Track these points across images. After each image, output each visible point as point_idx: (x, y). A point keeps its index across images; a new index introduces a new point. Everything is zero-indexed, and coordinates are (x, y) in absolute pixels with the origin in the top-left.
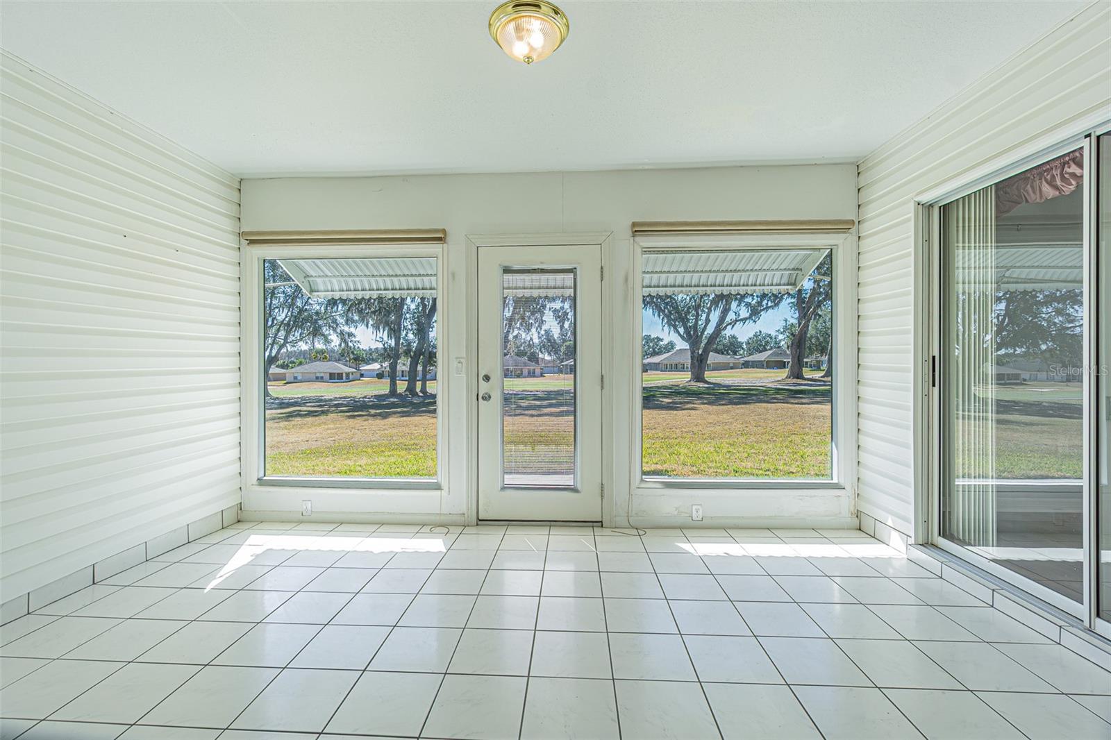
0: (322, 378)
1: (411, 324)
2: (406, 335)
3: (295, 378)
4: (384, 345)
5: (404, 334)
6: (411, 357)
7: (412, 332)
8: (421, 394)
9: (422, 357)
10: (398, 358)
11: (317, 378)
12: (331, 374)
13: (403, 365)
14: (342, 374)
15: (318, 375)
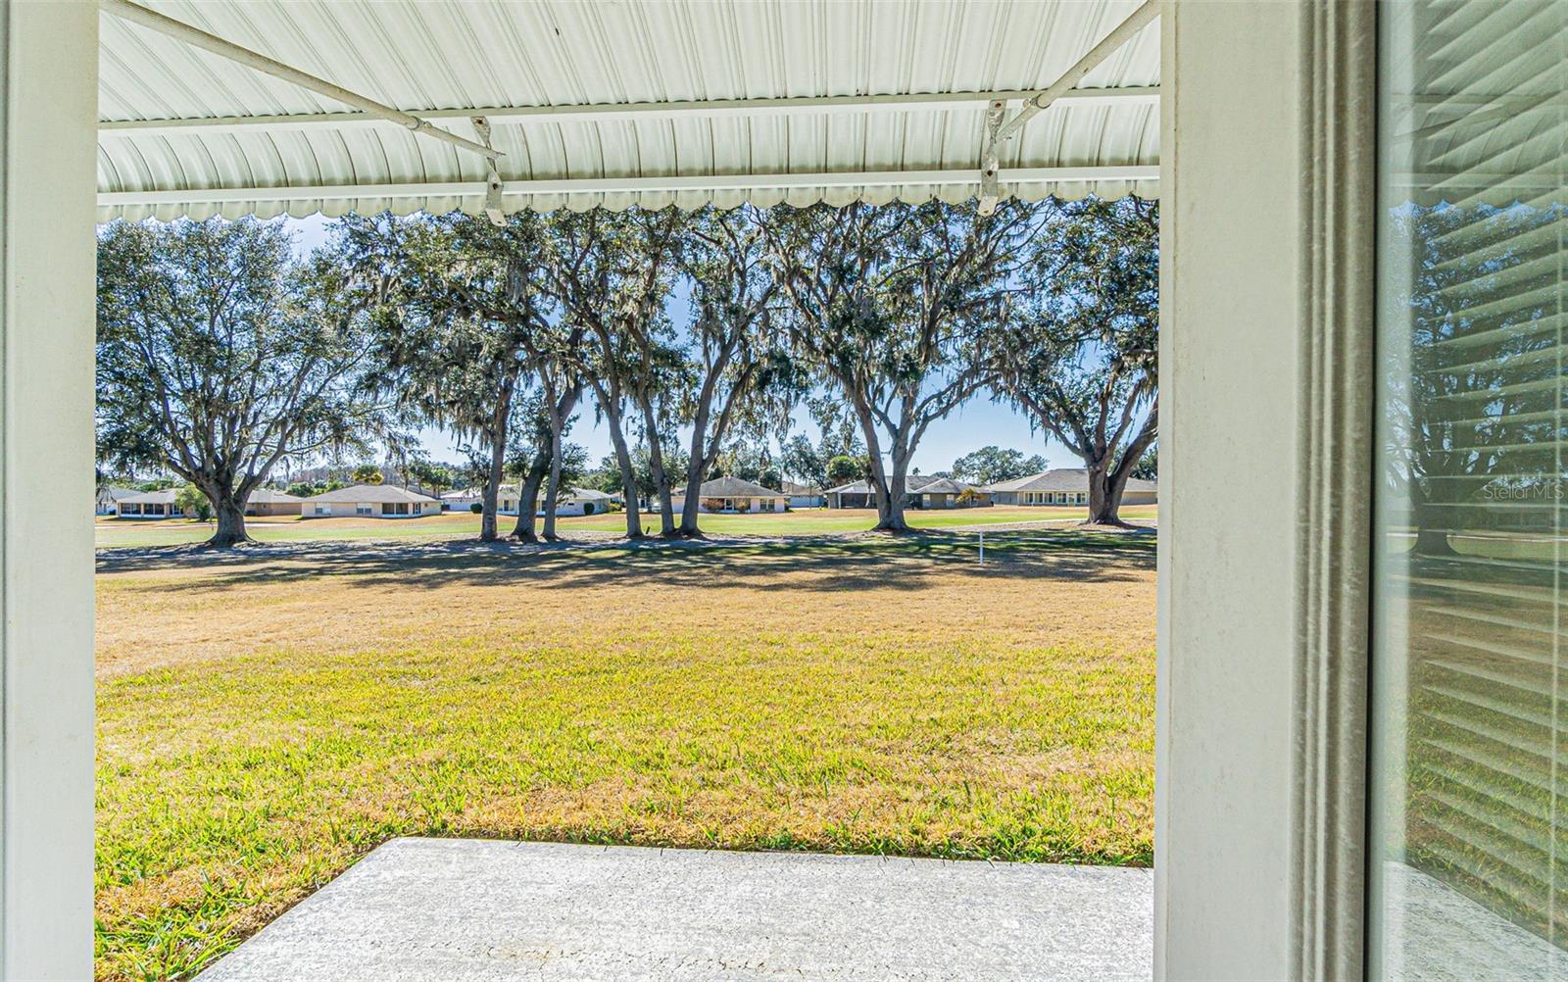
0: (369, 511)
1: (527, 423)
2: (516, 441)
3: (319, 511)
4: (472, 458)
5: (511, 439)
6: (525, 478)
7: (526, 436)
8: (544, 540)
9: (545, 478)
10: (501, 479)
11: (360, 511)
12: (384, 505)
13: (510, 490)
14: (406, 505)
15: (360, 506)
